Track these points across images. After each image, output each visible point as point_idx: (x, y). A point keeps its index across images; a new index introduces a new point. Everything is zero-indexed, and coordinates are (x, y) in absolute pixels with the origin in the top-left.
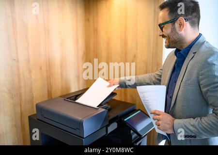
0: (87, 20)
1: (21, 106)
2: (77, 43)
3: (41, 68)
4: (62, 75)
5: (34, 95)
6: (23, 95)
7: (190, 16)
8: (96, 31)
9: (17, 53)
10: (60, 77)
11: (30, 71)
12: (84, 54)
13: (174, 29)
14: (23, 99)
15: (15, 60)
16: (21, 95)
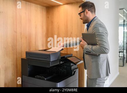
0: (48, 17)
1: (16, 55)
2: (43, 28)
3: (26, 38)
4: (35, 43)
5: (23, 50)
6: (18, 49)
7: (90, 9)
8: (52, 22)
9: (16, 29)
10: (34, 44)
11: (21, 39)
12: (46, 34)
13: (84, 15)
14: (18, 52)
15: (15, 32)
16: (17, 49)
